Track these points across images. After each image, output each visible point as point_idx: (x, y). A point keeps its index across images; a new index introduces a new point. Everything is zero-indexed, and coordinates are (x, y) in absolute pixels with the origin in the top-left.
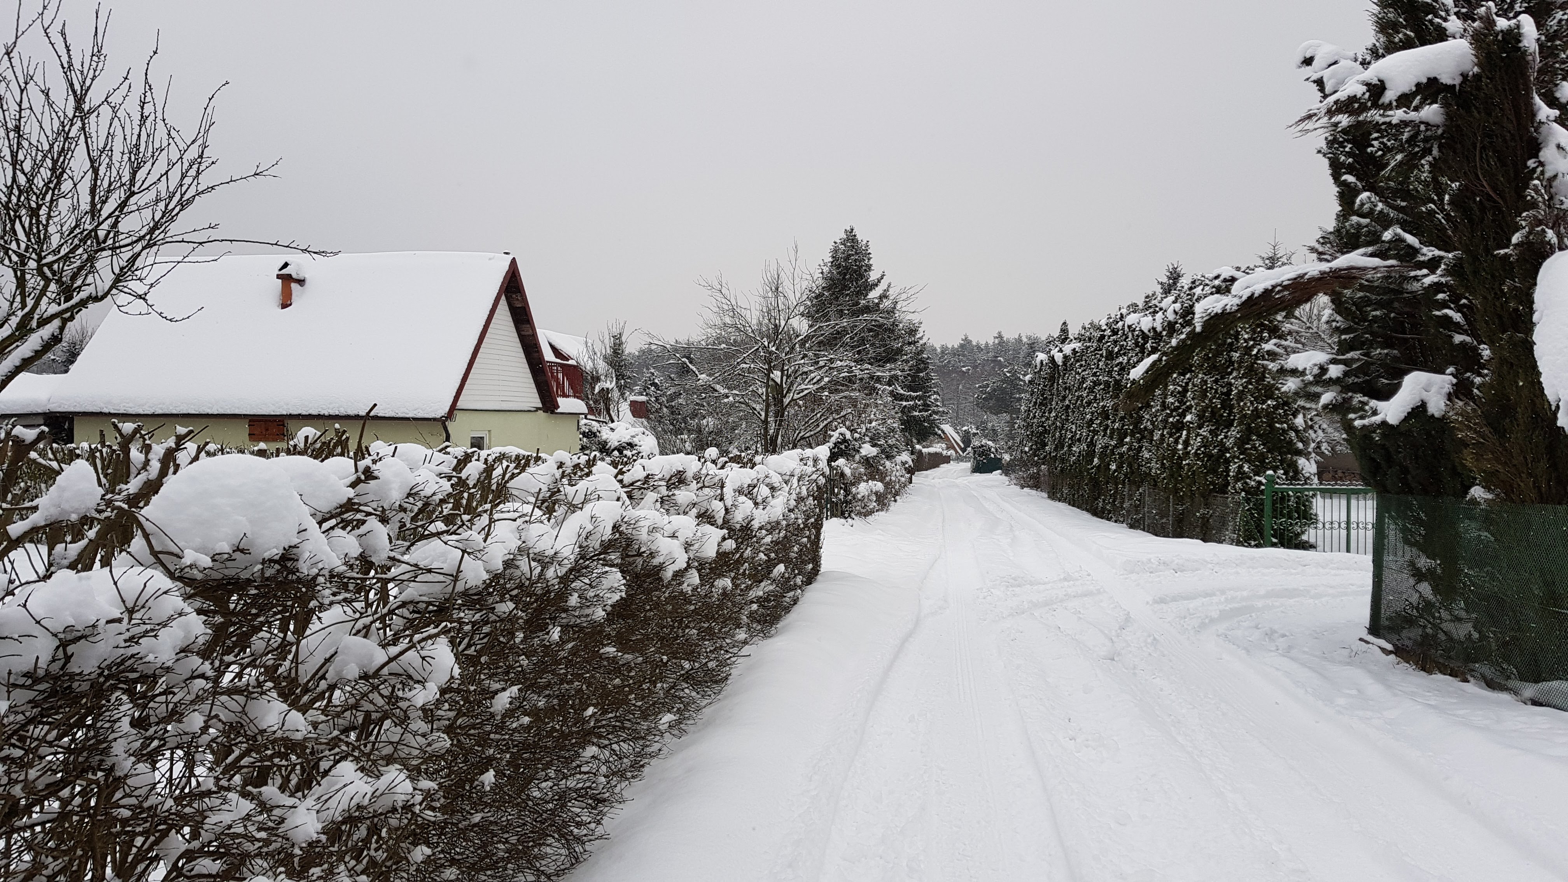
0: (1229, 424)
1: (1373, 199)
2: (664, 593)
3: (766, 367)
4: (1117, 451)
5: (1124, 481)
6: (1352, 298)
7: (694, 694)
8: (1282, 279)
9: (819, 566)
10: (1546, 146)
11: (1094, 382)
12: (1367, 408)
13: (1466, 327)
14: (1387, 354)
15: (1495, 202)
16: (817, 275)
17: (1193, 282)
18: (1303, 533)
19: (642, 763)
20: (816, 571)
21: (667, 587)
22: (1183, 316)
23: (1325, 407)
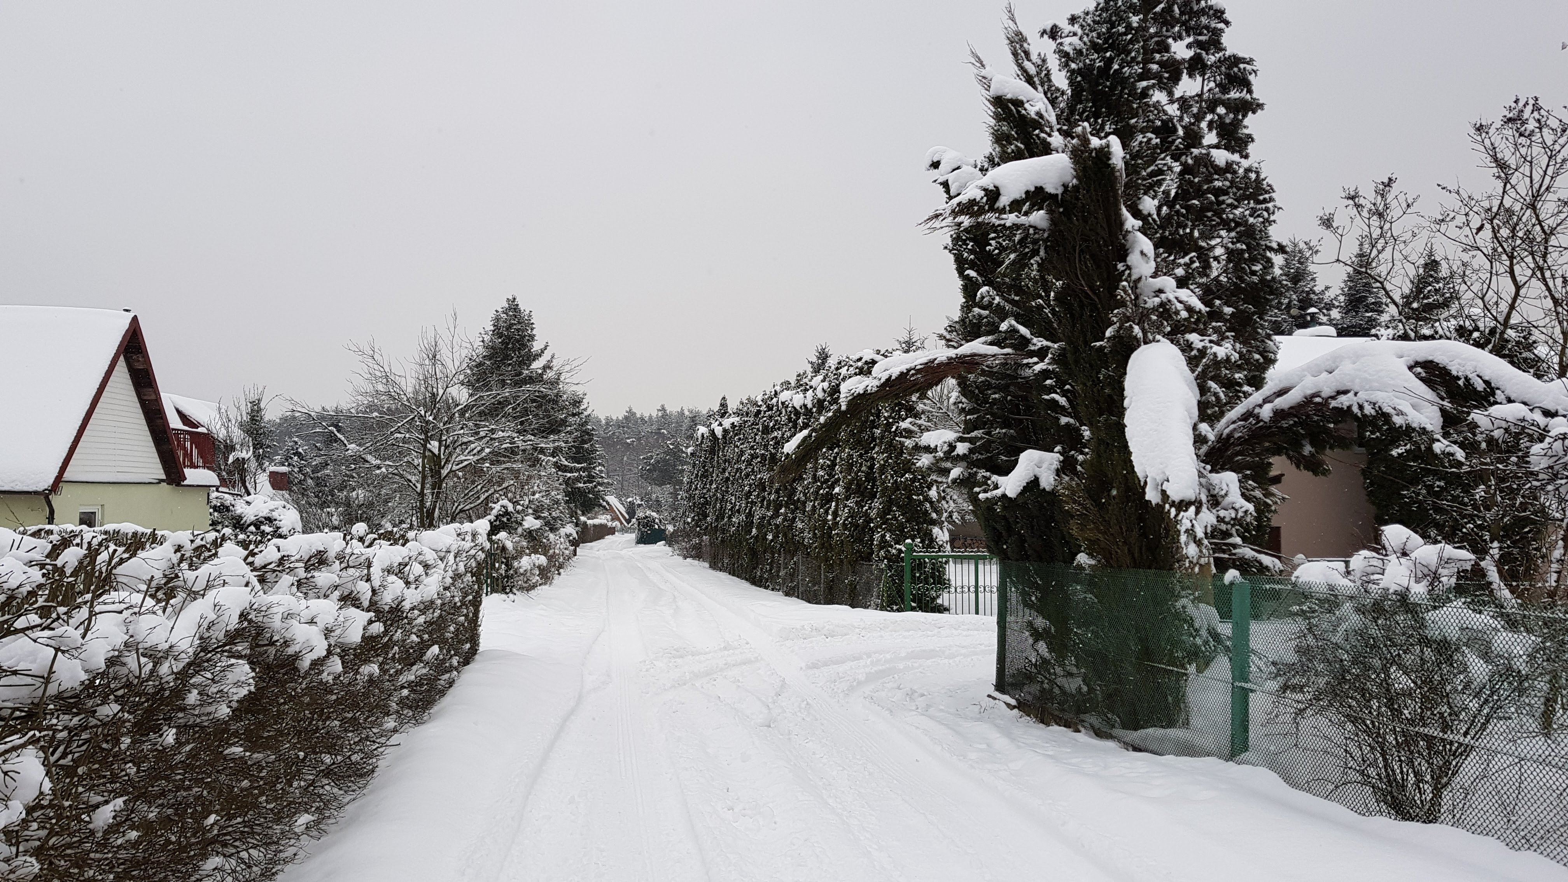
0: (873, 496)
1: (991, 293)
2: (301, 684)
3: (423, 437)
4: (773, 522)
5: (780, 551)
6: (975, 382)
7: (335, 790)
8: (916, 363)
9: (478, 645)
10: (1132, 252)
11: (752, 455)
12: (989, 482)
13: (1070, 410)
14: (1005, 433)
15: (1092, 299)
16: (478, 343)
17: (839, 363)
18: (938, 597)
19: (274, 870)
20: (474, 651)
21: (304, 678)
22: (831, 394)
23: (954, 481)
